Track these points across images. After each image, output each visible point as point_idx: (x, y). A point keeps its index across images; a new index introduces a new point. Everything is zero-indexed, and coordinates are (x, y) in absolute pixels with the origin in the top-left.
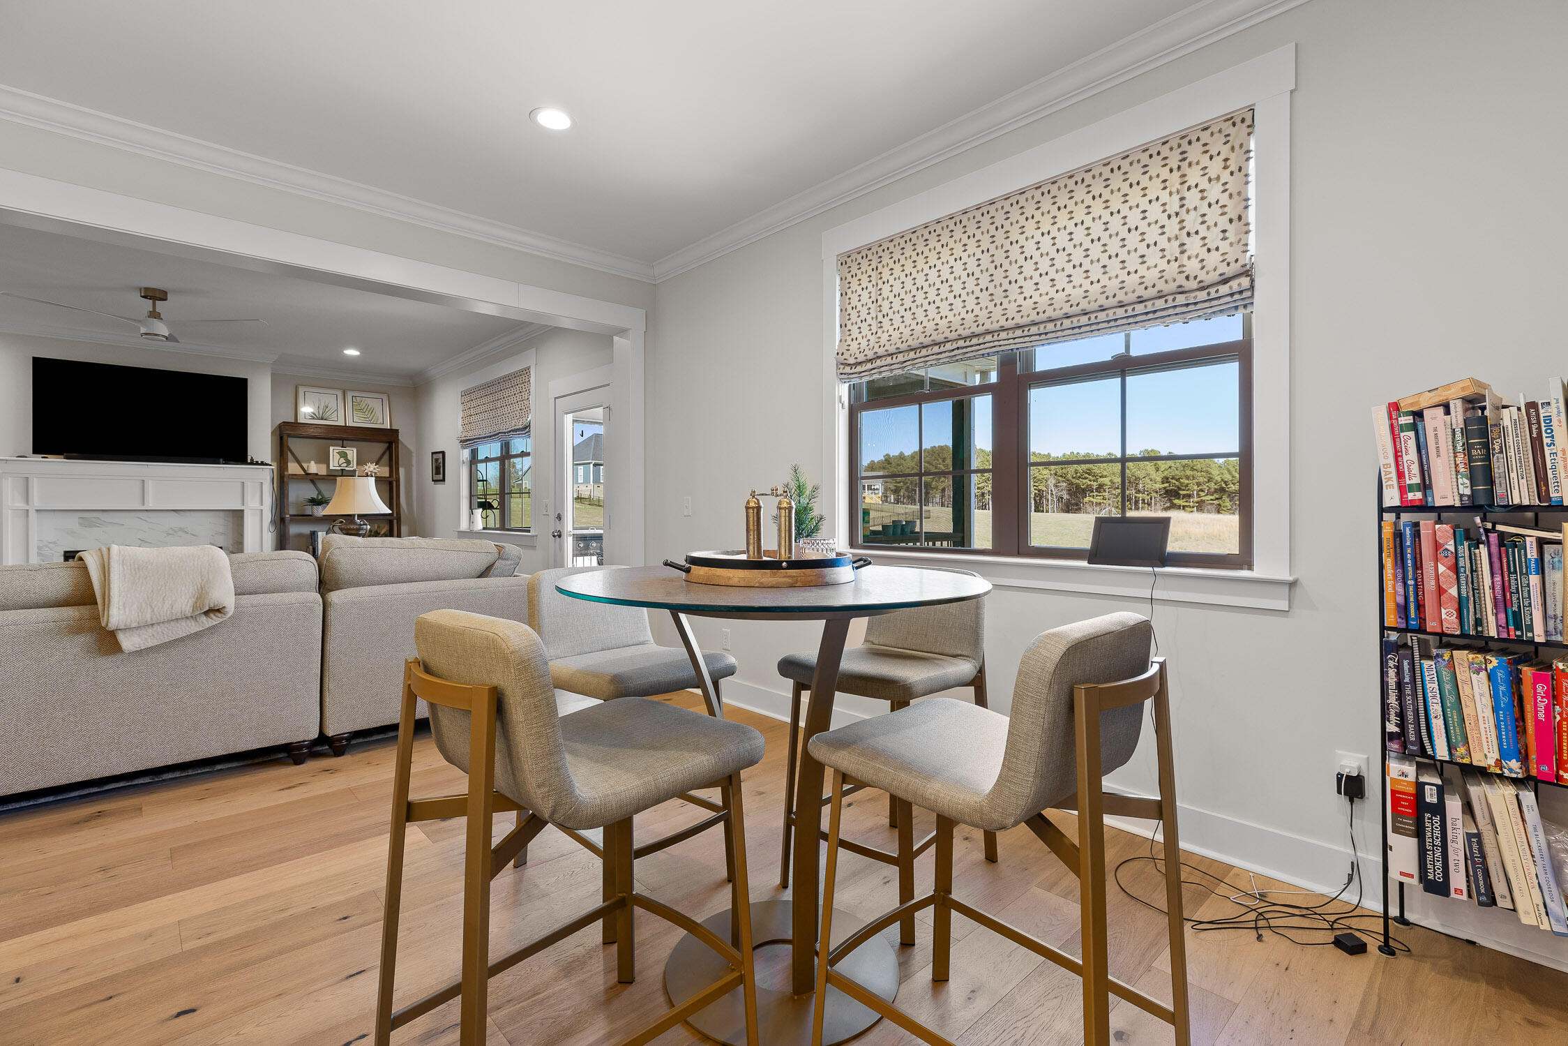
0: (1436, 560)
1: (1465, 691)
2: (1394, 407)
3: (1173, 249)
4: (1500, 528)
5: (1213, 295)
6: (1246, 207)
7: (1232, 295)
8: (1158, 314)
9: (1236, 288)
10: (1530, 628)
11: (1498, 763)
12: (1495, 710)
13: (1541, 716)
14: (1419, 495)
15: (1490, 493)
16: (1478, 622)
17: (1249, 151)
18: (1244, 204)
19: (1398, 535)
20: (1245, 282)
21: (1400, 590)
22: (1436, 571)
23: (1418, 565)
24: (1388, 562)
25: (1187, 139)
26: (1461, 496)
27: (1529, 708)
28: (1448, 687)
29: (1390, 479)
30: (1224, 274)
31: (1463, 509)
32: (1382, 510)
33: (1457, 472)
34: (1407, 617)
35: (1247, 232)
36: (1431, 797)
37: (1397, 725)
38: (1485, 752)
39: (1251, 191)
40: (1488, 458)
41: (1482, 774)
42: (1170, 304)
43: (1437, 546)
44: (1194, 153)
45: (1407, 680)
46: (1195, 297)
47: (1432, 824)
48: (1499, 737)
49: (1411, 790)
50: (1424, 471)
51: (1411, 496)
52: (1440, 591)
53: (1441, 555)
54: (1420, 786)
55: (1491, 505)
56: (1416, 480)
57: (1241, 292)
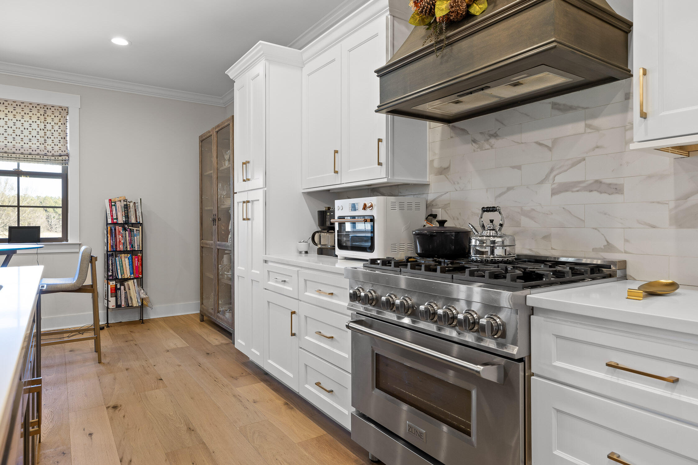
0: (119, 235)
1: (124, 262)
2: (110, 200)
3: (42, 140)
4: (129, 228)
5: (57, 159)
6: (67, 136)
7: (62, 160)
8: (36, 160)
9: (64, 159)
10: (135, 248)
11: (130, 276)
12: (129, 265)
13: (136, 265)
14: (116, 221)
15: (128, 220)
16: (126, 247)
17: (67, 120)
18: (66, 135)
19: (111, 230)
20: (67, 158)
21: (112, 242)
22: (119, 237)
23: (116, 236)
24: (109, 236)
25: (47, 107)
26: (123, 221)
27: (134, 264)
28: (121, 262)
29: (109, 217)
30: (61, 154)
31: (124, 224)
32: (107, 224)
33: (123, 216)
34: (113, 248)
35: (67, 143)
36: (118, 287)
37: (112, 273)
38: (127, 274)
39: (68, 131)
40: (128, 213)
41: (127, 279)
42: (42, 158)
43: (119, 232)
44: (49, 112)
45: (113, 262)
46: (51, 158)
47: (119, 292)
48: (130, 271)
49: (114, 287)
50: (117, 216)
51: (114, 221)
52: (120, 241)
53: (120, 234)
54: (116, 285)
55: (128, 223)
56: (115, 217)
57: (65, 160)
